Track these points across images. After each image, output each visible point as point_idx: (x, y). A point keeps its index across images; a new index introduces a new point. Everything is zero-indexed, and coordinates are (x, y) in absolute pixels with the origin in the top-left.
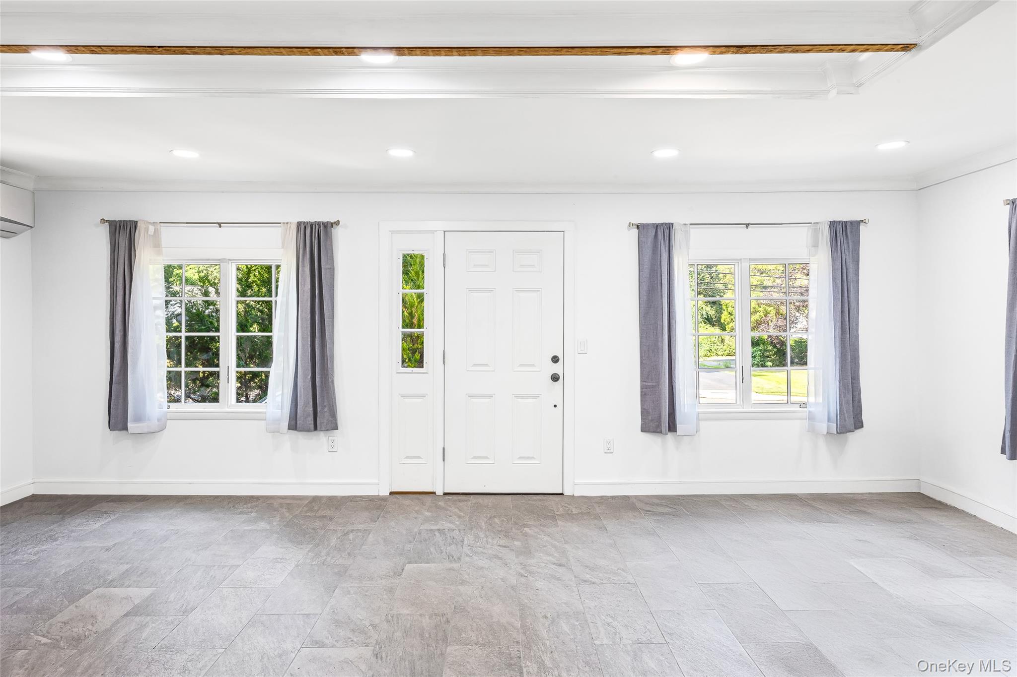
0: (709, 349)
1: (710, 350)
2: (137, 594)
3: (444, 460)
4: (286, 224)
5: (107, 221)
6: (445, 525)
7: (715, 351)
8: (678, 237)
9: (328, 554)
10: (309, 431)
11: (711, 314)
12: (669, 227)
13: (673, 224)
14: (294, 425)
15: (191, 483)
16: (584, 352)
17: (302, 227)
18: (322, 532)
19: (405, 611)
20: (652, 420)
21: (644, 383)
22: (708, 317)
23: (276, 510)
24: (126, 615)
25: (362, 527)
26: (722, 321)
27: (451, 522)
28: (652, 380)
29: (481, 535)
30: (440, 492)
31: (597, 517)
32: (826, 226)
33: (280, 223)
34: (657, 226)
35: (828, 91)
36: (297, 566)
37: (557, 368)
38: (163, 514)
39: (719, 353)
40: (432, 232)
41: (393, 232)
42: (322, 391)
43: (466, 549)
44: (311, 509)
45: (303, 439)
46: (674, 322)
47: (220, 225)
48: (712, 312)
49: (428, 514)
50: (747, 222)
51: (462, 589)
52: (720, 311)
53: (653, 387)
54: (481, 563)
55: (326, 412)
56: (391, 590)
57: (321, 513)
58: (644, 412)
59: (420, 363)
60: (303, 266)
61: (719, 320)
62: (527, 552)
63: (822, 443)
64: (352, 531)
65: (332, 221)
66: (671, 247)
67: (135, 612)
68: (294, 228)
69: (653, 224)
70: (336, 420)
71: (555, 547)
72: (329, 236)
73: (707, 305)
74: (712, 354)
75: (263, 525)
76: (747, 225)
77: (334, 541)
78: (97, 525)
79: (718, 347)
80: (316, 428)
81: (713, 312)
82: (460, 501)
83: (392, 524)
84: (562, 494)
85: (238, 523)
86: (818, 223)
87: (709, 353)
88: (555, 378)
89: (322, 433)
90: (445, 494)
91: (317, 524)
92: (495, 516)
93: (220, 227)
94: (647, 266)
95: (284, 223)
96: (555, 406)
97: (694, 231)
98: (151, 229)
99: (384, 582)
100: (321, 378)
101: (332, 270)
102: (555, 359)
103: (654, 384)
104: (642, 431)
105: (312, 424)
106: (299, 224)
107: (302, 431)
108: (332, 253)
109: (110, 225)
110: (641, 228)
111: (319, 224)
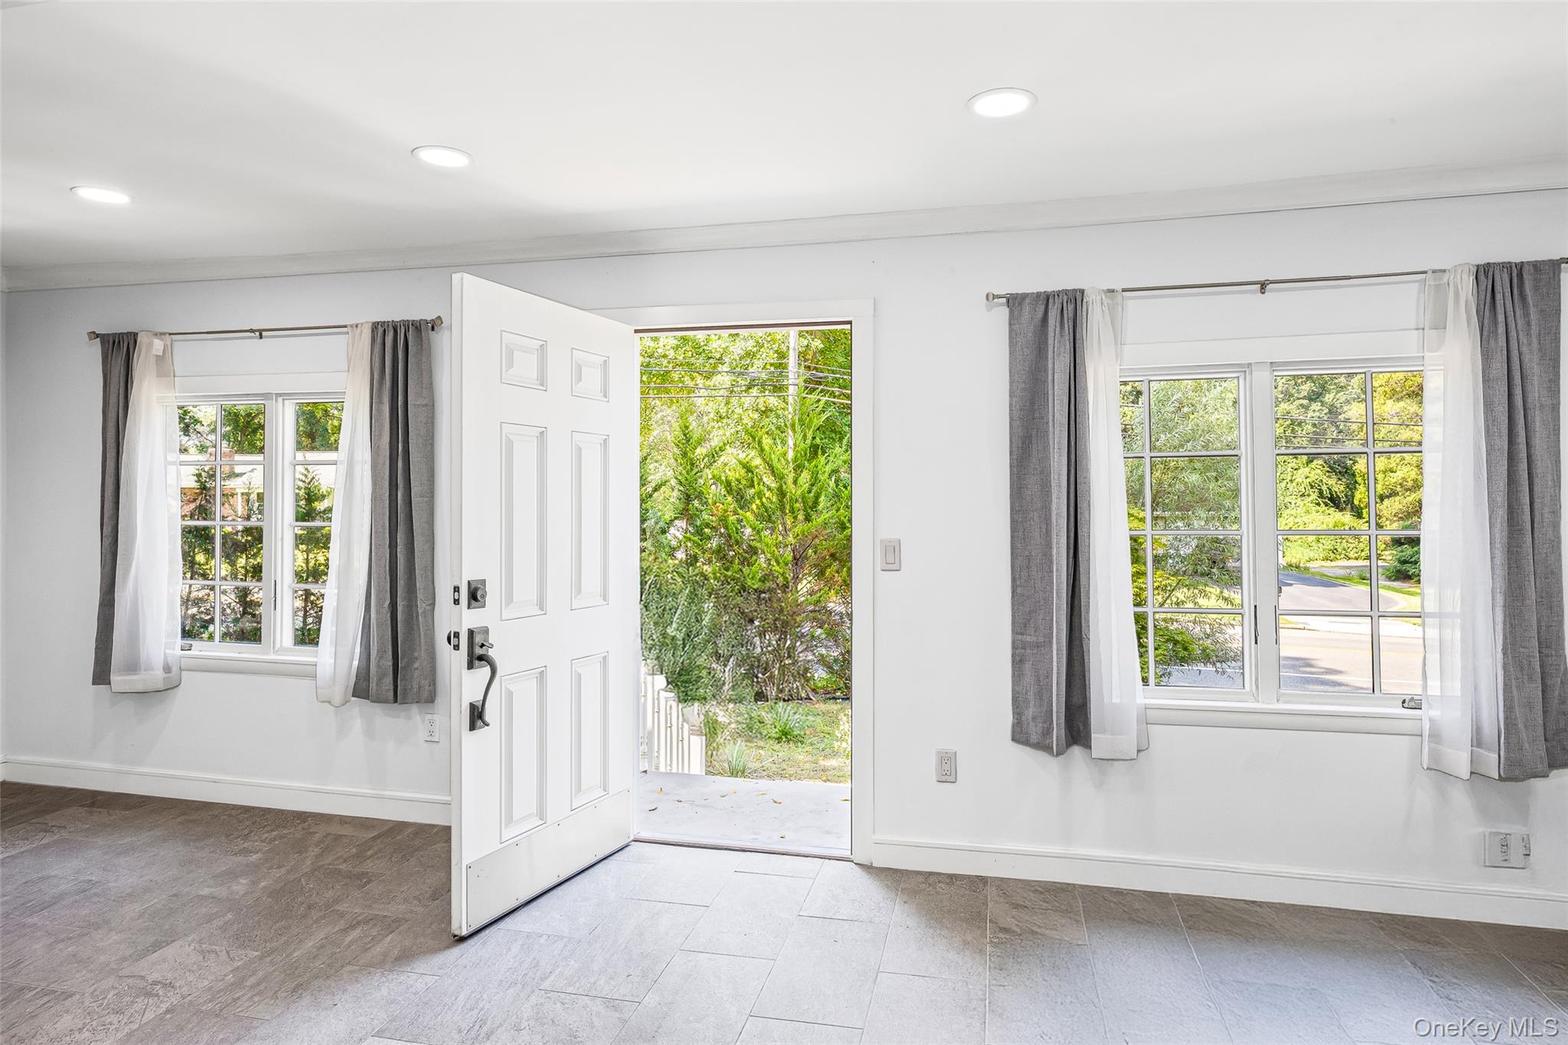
0: (1332, 548)
1: (1334, 551)
4: (354, 328)
5: (98, 336)
7: (1344, 552)
8: (1096, 320)
10: (386, 701)
11: (1337, 490)
12: (1074, 299)
13: (1082, 292)
14: (364, 689)
15: (215, 782)
16: (893, 567)
17: (381, 331)
20: (1033, 715)
21: (1020, 637)
22: (1332, 495)
26: (1356, 502)
28: (1035, 632)
32: (1465, 277)
33: (345, 326)
34: (1047, 298)
39: (1352, 555)
42: (408, 629)
45: (384, 718)
46: (1085, 505)
47: (261, 333)
48: (1338, 487)
50: (1262, 279)
52: (1352, 487)
53: (1038, 646)
55: (417, 669)
58: (1019, 700)
60: (380, 402)
61: (1350, 500)
63: (1460, 798)
65: (429, 319)
66: (1078, 342)
68: (367, 332)
70: (434, 685)
72: (426, 350)
73: (1329, 477)
74: (1338, 557)
76: (1263, 286)
79: (1349, 545)
80: (395, 701)
81: (1342, 488)
84: (853, 860)
86: (1444, 271)
87: (1332, 554)
89: (414, 708)
93: (261, 338)
94: (1024, 384)
95: (351, 326)
97: (1134, 303)
98: (159, 345)
100: (407, 607)
103: (1041, 639)
104: (1013, 739)
105: (391, 693)
106: (375, 326)
107: (378, 700)
108: (431, 377)
109: (102, 343)
110: (1014, 302)
111: (407, 324)
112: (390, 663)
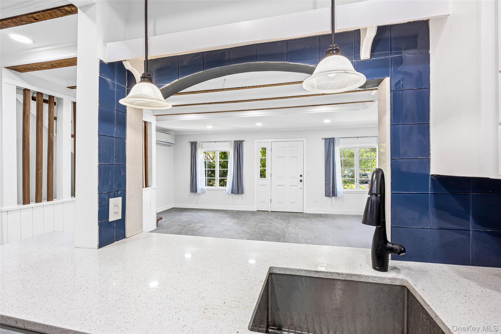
2: (202, 225)
3: (271, 202)
6: (270, 217)
8: (336, 141)
9: (241, 221)
12: (333, 139)
13: (335, 138)
14: (232, 192)
16: (309, 174)
17: (235, 142)
18: (240, 217)
19: (258, 231)
20: (328, 193)
21: (326, 183)
23: (229, 213)
24: (200, 228)
25: (249, 217)
27: (271, 217)
29: (278, 219)
30: (270, 211)
31: (310, 218)
34: (330, 139)
35: (360, 109)
36: (234, 222)
37: (301, 178)
38: (203, 212)
40: (268, 142)
41: (258, 142)
42: (240, 184)
43: (274, 222)
44: (237, 213)
45: (235, 196)
46: (335, 165)
47: (216, 142)
49: (266, 215)
51: (271, 228)
53: (328, 184)
54: (277, 224)
55: (241, 189)
56: (255, 227)
57: (240, 214)
58: (326, 191)
59: (265, 177)
60: (235, 152)
62: (289, 223)
64: (247, 217)
65: (243, 140)
66: (334, 145)
67: (202, 227)
68: (233, 142)
69: (329, 138)
70: (243, 191)
71: (296, 222)
72: (242, 144)
75: (226, 215)
76: (358, 137)
77: (242, 219)
78: (190, 213)
80: (238, 193)
82: (275, 213)
83: (257, 216)
84: (303, 213)
85: (220, 215)
88: (301, 181)
89: (240, 195)
90: (271, 211)
91: (239, 216)
92: (283, 216)
94: (327, 150)
95: (231, 141)
96: (301, 189)
97: (341, 140)
98: (201, 143)
99: (253, 226)
100: (240, 180)
101: (242, 152)
102: (301, 176)
103: (329, 183)
104: (325, 196)
105: (237, 192)
106: (234, 141)
107: (235, 194)
108: (243, 148)
109: (191, 143)
110: (326, 139)
111: (239, 141)
112: (237, 188)
